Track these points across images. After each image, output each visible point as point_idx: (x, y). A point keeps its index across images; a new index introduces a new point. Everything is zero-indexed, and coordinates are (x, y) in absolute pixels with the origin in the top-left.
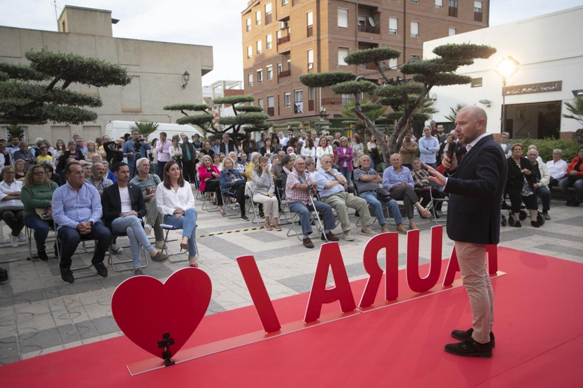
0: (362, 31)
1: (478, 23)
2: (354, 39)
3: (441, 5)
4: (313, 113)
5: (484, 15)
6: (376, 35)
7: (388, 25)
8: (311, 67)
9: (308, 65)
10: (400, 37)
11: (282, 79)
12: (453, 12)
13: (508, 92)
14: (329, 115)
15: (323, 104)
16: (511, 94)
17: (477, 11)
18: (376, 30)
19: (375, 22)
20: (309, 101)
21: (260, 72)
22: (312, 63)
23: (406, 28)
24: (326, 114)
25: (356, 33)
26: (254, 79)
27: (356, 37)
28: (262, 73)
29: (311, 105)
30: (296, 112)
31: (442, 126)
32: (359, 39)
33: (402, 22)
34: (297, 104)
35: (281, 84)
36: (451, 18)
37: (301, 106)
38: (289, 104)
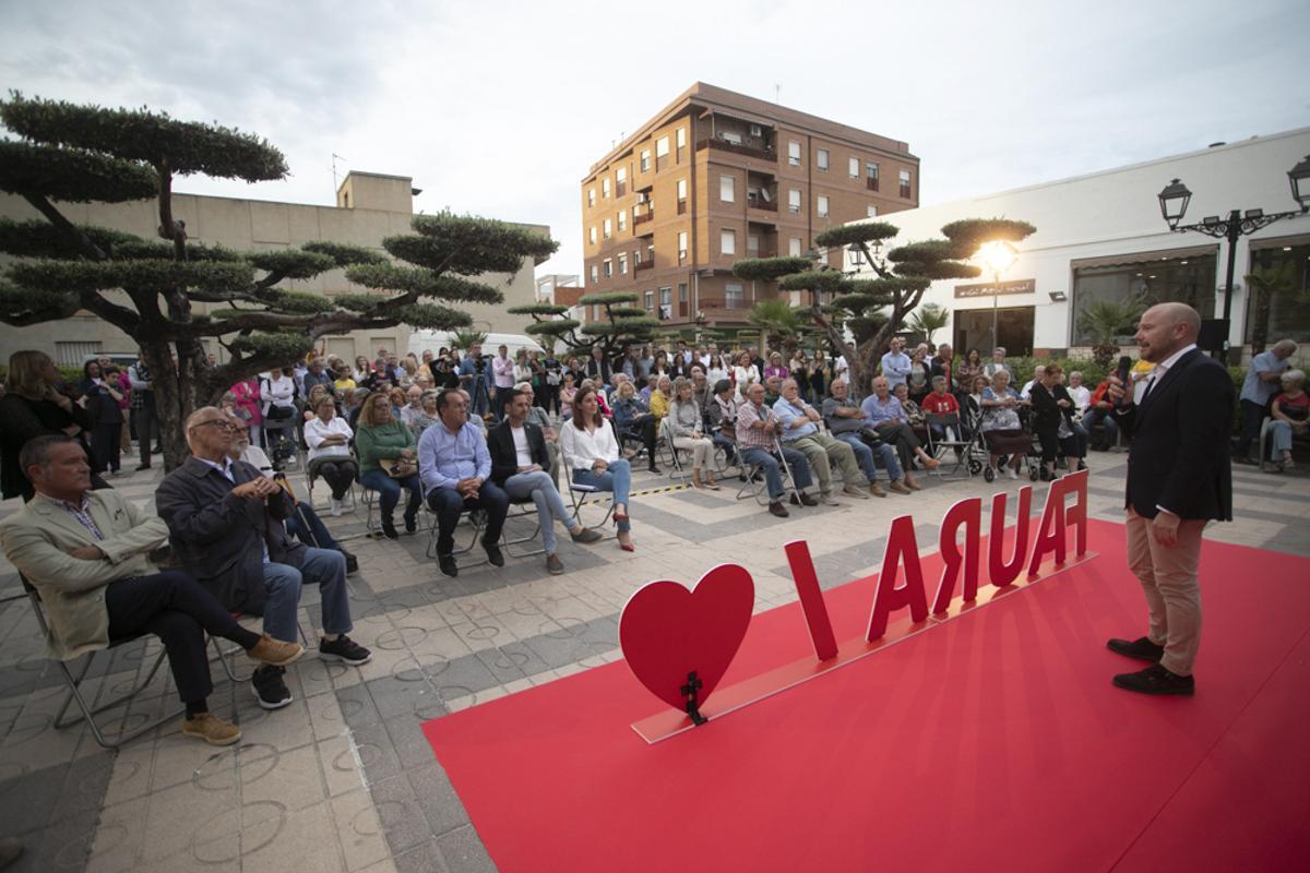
0: (753, 207)
1: (904, 200)
2: (742, 218)
3: (857, 174)
4: (686, 319)
5: (912, 190)
6: (773, 214)
7: (788, 200)
8: (683, 255)
9: (680, 253)
10: (804, 217)
11: (639, 273)
12: (873, 184)
13: (963, 294)
14: (708, 322)
15: (700, 307)
16: (966, 296)
17: (904, 184)
18: (772, 207)
19: (770, 196)
20: (681, 303)
21: (608, 263)
22: (685, 251)
23: (813, 205)
24: (706, 320)
25: (746, 210)
26: (599, 272)
27: (746, 215)
28: (610, 264)
29: (683, 309)
30: (661, 318)
31: (903, 339)
32: (749, 219)
33: (806, 196)
34: (663, 307)
35: (639, 280)
36: (871, 193)
37: (669, 311)
38: (651, 306)
